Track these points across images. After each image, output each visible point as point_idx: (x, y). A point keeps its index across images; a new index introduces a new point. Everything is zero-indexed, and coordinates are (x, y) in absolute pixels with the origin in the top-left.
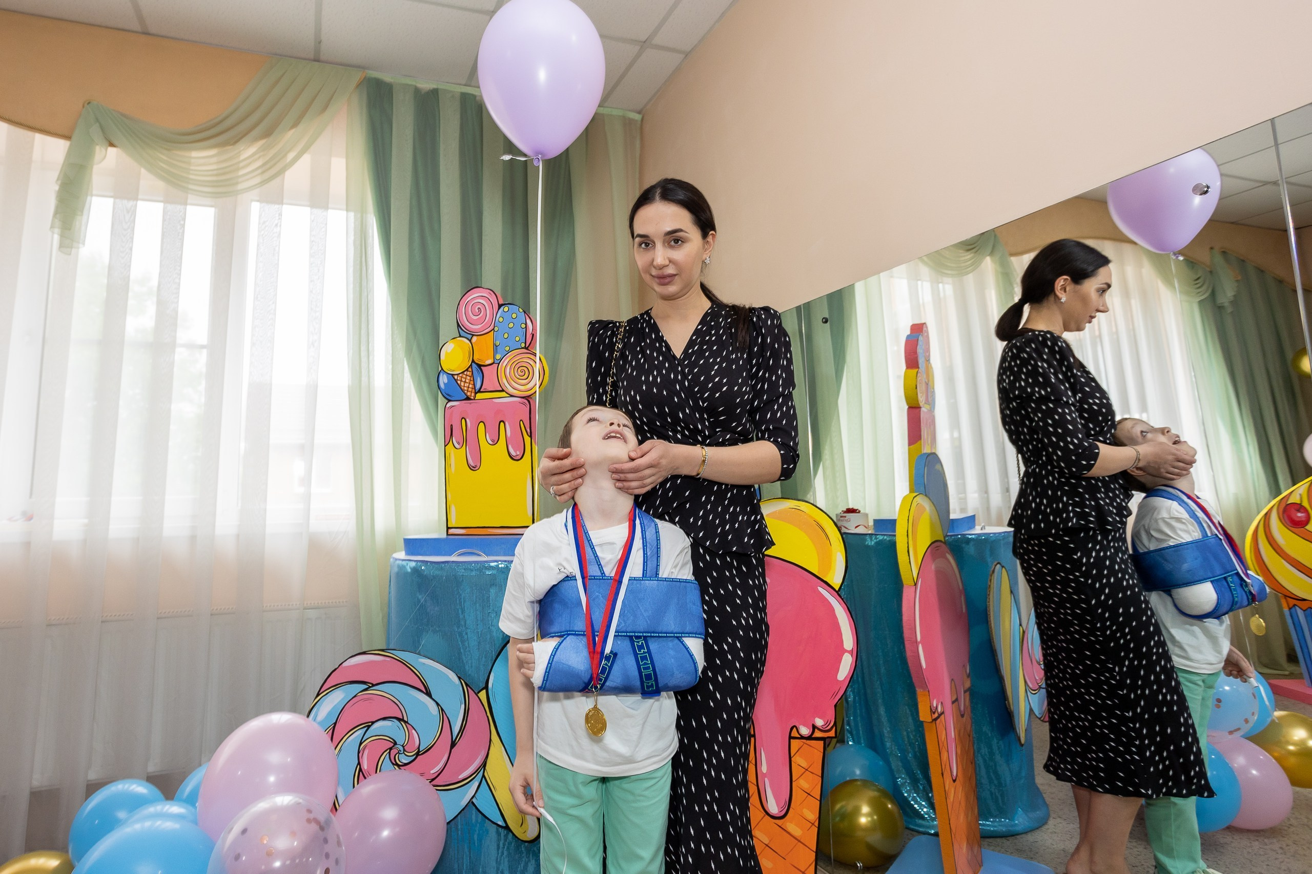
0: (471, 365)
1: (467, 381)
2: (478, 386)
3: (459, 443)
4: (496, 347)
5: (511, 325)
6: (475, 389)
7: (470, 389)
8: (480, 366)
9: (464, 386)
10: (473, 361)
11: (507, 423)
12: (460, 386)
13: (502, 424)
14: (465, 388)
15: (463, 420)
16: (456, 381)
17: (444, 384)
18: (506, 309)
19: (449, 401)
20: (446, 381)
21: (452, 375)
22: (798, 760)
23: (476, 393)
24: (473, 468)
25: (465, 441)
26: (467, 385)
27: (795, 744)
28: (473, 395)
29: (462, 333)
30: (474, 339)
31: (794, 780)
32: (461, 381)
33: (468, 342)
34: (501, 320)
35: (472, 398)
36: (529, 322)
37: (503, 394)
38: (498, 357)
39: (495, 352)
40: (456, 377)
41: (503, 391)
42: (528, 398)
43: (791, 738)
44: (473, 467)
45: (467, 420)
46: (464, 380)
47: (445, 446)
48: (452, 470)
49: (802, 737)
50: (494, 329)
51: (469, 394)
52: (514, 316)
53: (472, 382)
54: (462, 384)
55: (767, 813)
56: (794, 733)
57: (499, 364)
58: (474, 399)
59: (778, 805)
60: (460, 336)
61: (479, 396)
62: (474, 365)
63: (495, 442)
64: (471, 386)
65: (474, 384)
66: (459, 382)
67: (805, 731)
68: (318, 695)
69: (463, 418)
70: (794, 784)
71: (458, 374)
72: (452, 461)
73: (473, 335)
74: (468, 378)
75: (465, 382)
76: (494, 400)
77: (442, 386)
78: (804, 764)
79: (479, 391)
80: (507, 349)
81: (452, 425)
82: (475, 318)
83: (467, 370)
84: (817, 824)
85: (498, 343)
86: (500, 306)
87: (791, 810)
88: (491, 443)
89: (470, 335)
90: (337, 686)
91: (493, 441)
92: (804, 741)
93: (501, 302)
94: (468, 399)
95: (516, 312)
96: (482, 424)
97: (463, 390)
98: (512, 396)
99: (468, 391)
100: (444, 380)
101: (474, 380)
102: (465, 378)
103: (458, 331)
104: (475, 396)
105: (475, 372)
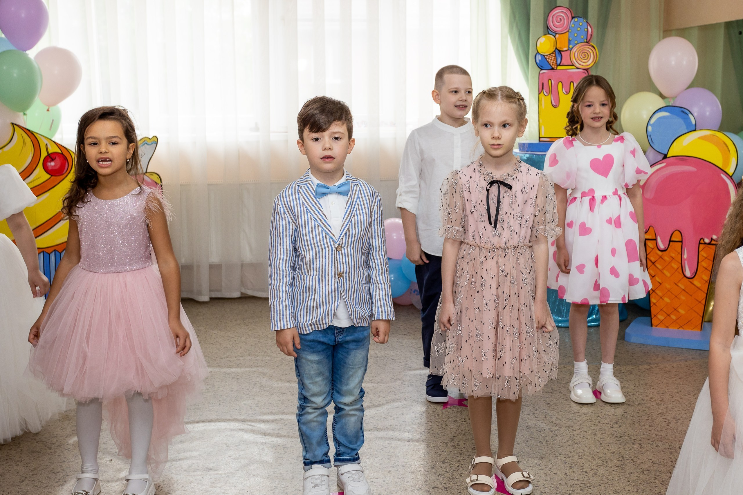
0: (555, 51)
1: (553, 59)
2: (559, 62)
3: (546, 93)
4: (569, 41)
6: (557, 64)
7: (554, 64)
8: (560, 51)
10: (556, 48)
12: (548, 62)
14: (552, 63)
15: (550, 81)
16: (546, 59)
17: (539, 60)
18: (576, 20)
19: (542, 70)
20: (540, 58)
21: (544, 56)
22: (703, 254)
23: (557, 66)
25: (550, 92)
26: (552, 61)
27: (702, 246)
28: (556, 67)
29: (550, 32)
30: (557, 36)
31: (700, 261)
32: (549, 59)
33: (553, 37)
34: (573, 26)
35: (555, 68)
36: (588, 28)
37: (573, 67)
38: (571, 46)
39: (569, 44)
40: (546, 57)
41: (573, 65)
42: (587, 70)
43: (700, 243)
44: (555, 106)
45: (552, 80)
46: (550, 58)
47: (539, 94)
48: (543, 106)
49: (705, 243)
50: (568, 31)
51: (553, 66)
52: (580, 24)
55: (685, 276)
56: (702, 241)
57: (571, 50)
58: (556, 69)
59: (690, 273)
60: (549, 34)
61: (559, 68)
62: (557, 51)
63: (568, 93)
64: (554, 62)
65: (556, 61)
66: (548, 59)
67: (707, 241)
69: (549, 79)
70: (699, 264)
71: (547, 55)
72: (543, 102)
73: (556, 34)
74: (553, 57)
75: (551, 60)
76: (568, 70)
78: (705, 255)
79: (560, 65)
80: (576, 42)
81: (543, 83)
82: (558, 24)
83: (553, 53)
84: (708, 282)
85: (571, 39)
86: (573, 18)
87: (697, 275)
89: (555, 34)
91: (566, 92)
92: (706, 245)
93: (573, 16)
94: (553, 69)
95: (581, 22)
96: (560, 83)
97: (550, 64)
98: (578, 68)
99: (553, 65)
100: (539, 58)
101: (556, 59)
102: (551, 58)
103: (548, 30)
104: (557, 68)
105: (557, 55)
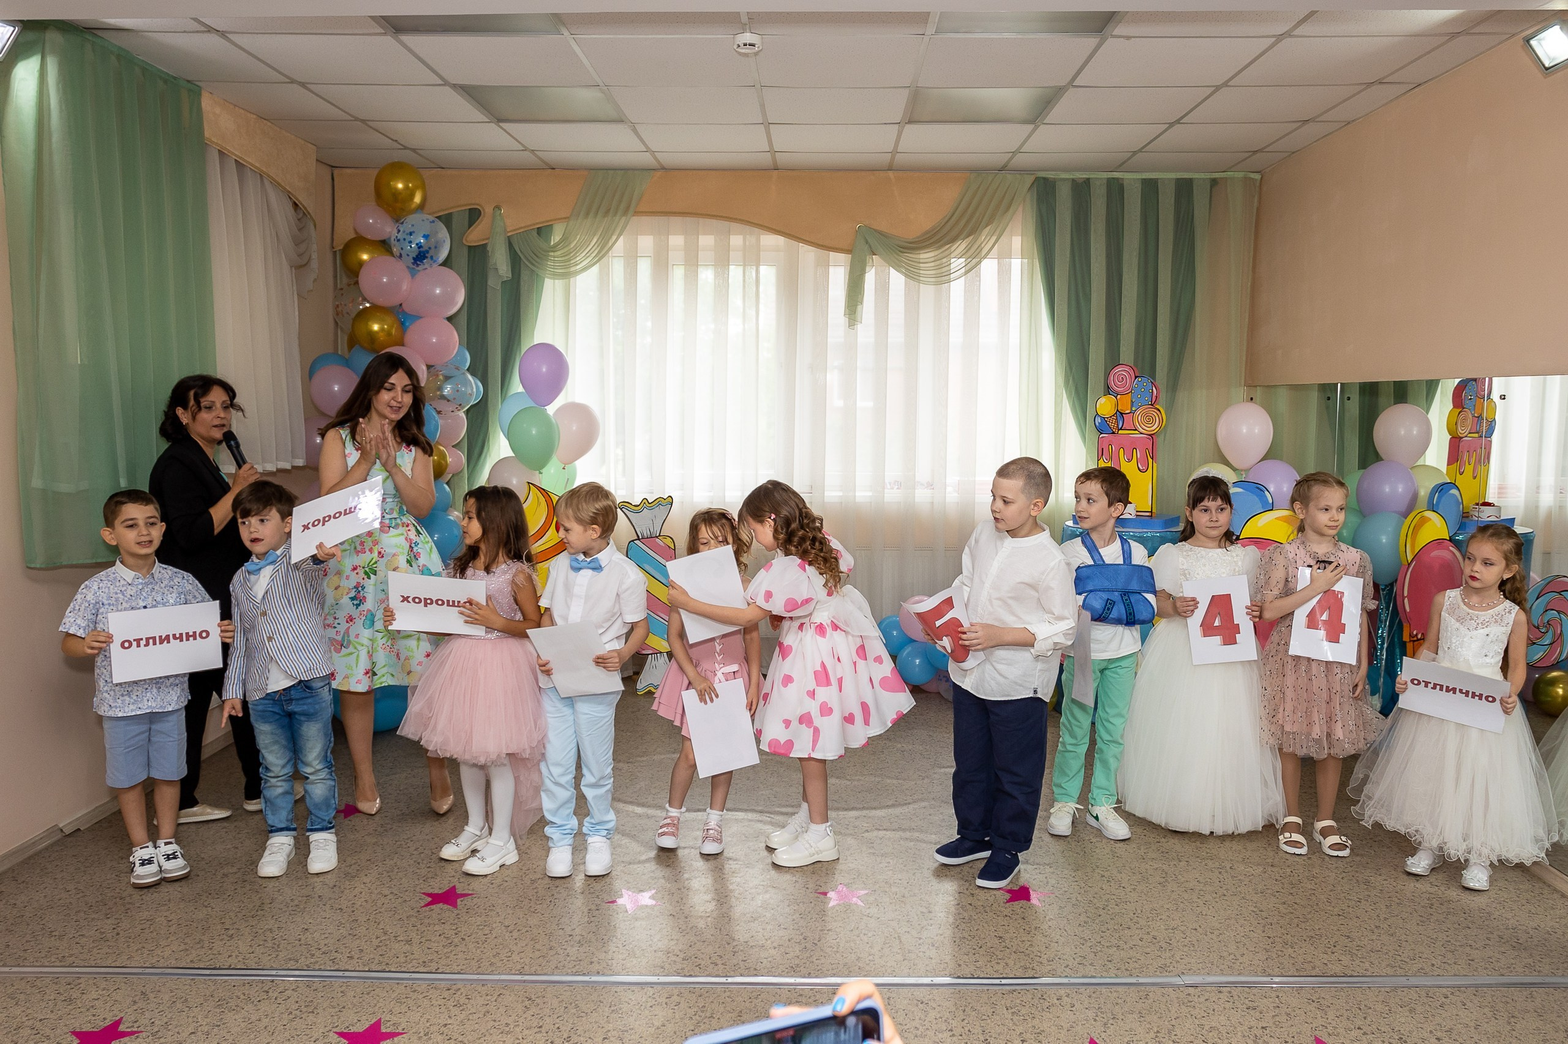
0: (1116, 413)
1: (1113, 422)
2: (1120, 426)
4: (1132, 402)
5: (1143, 390)
6: (1118, 427)
8: (1122, 414)
10: (1118, 410)
11: (1138, 450)
12: (1108, 424)
13: (1135, 450)
14: (1112, 426)
16: (1106, 421)
17: (1099, 423)
18: (1140, 380)
19: (1102, 433)
21: (1104, 418)
23: (1119, 430)
26: (1113, 424)
28: (1117, 430)
29: (1111, 392)
30: (1119, 396)
32: (1109, 421)
33: (1114, 398)
34: (1136, 385)
35: (1116, 433)
36: (1154, 388)
37: (1137, 432)
38: (1134, 409)
39: (1132, 406)
40: (1106, 419)
41: (1136, 430)
42: (1152, 435)
45: (1113, 446)
46: (1111, 421)
50: (1131, 391)
51: (1114, 430)
52: (1145, 384)
53: (1116, 423)
54: (1110, 423)
57: (1134, 413)
58: (1118, 433)
60: (1110, 394)
61: (1120, 432)
62: (1119, 413)
63: (1130, 460)
64: (1115, 425)
65: (1118, 424)
69: (1110, 445)
71: (1107, 417)
73: (1119, 394)
74: (1114, 420)
76: (1130, 435)
77: (1097, 424)
79: (1121, 429)
80: (1139, 404)
81: (1102, 448)
82: (1120, 383)
83: (1113, 415)
85: (1134, 400)
86: (1136, 377)
88: (1127, 461)
89: (1116, 394)
91: (1128, 459)
93: (1137, 374)
94: (1113, 433)
95: (1145, 382)
96: (1122, 449)
97: (1110, 427)
98: (1141, 433)
99: (1114, 428)
100: (1098, 420)
101: (1118, 422)
103: (1108, 390)
105: (1118, 417)
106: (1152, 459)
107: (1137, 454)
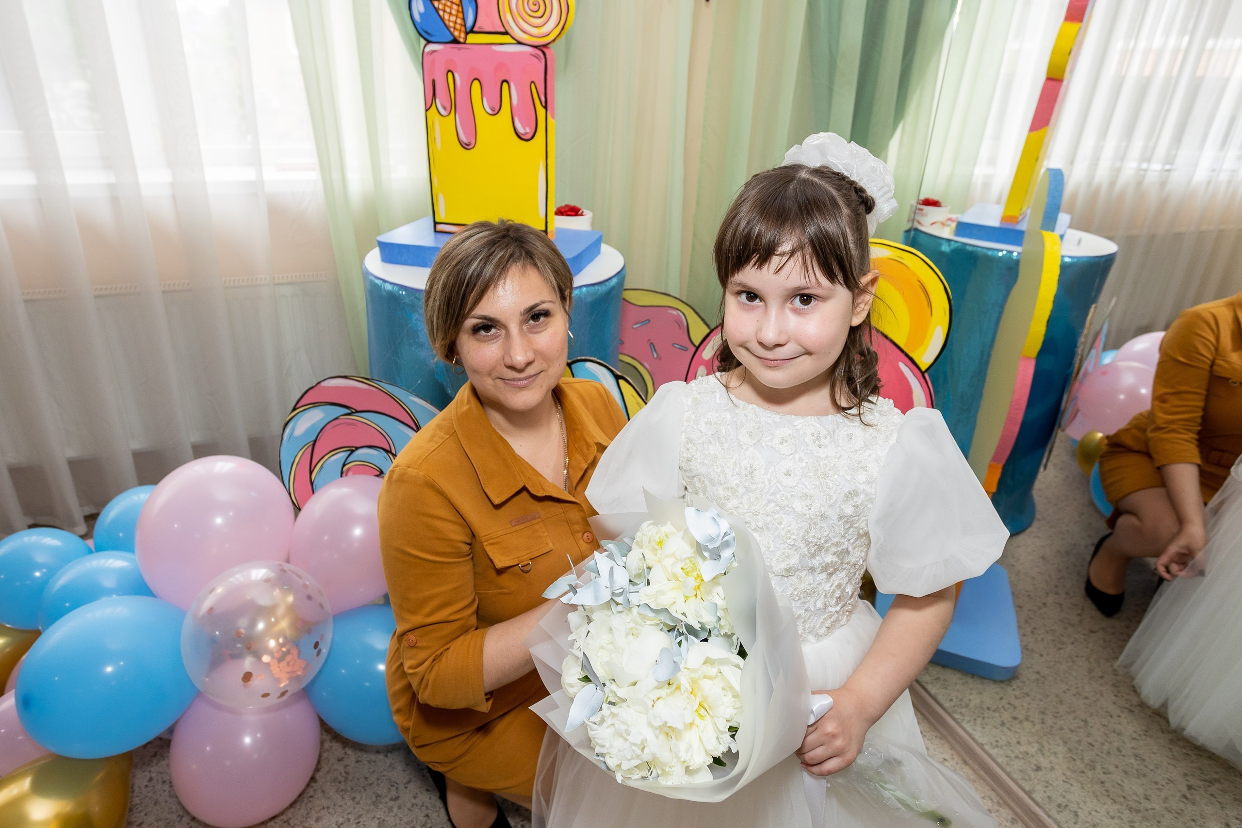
1: (454, 12)
2: (470, 22)
3: (445, 108)
6: (465, 26)
7: (458, 27)
9: (449, 20)
11: (512, 85)
12: (442, 19)
13: (505, 85)
14: (452, 24)
15: (450, 74)
16: (437, 10)
17: (420, 14)
19: (429, 42)
20: (422, 10)
21: (431, 1)
23: (467, 33)
24: (466, 146)
25: (453, 106)
26: (453, 18)
28: (463, 35)
32: (444, 11)
35: (462, 40)
37: (506, 39)
40: (436, 4)
41: (506, 33)
42: (542, 48)
44: (466, 144)
45: (456, 75)
46: (448, 10)
47: (427, 110)
48: (438, 145)
51: (456, 34)
53: (460, 15)
54: (446, 17)
58: (465, 43)
61: (472, 38)
63: (496, 112)
64: (459, 21)
65: (464, 19)
66: (441, 13)
68: (294, 409)
69: (449, 71)
72: (437, 132)
74: (455, 7)
75: (450, 14)
76: (493, 48)
77: (417, 17)
79: (472, 31)
81: (434, 81)
88: (490, 111)
90: (316, 404)
91: (492, 109)
94: (455, 41)
96: (476, 83)
97: (447, 27)
98: (520, 43)
99: (455, 28)
100: (418, 7)
101: (463, 12)
102: (451, 8)
104: (466, 39)
106: (546, 107)
107: (513, 95)
